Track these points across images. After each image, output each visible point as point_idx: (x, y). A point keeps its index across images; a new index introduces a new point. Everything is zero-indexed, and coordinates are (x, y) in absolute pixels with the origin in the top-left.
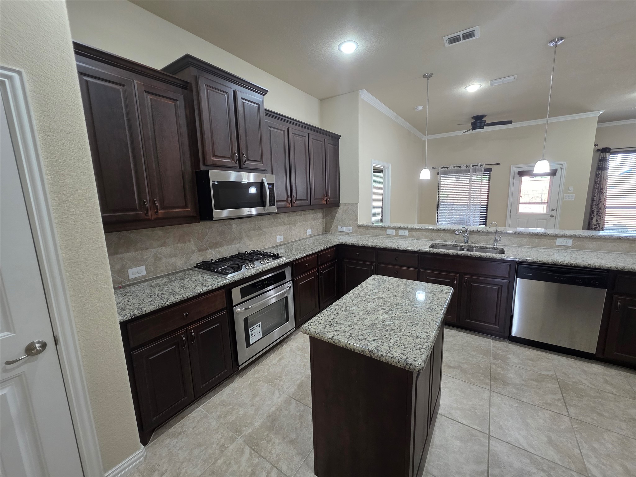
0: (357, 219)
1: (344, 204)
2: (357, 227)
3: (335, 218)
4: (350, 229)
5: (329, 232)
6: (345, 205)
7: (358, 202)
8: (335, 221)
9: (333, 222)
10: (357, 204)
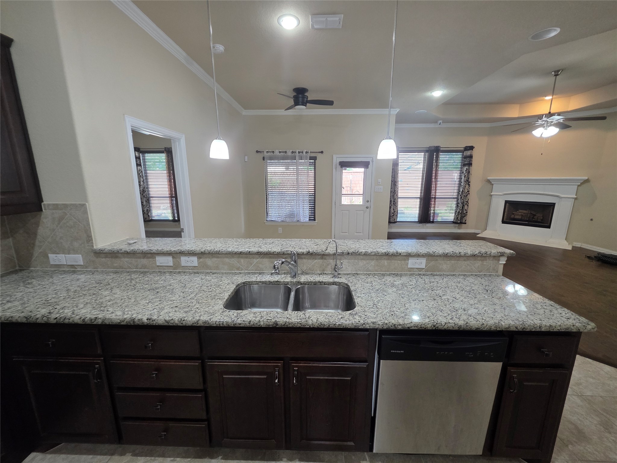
0: (89, 239)
1: (54, 204)
2: (93, 254)
3: (38, 237)
4: (78, 259)
5: (29, 267)
6: (56, 207)
7: (86, 200)
8: (37, 243)
9: (34, 244)
10: (84, 205)
